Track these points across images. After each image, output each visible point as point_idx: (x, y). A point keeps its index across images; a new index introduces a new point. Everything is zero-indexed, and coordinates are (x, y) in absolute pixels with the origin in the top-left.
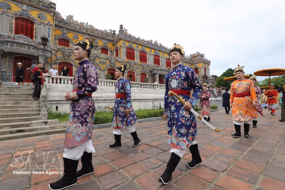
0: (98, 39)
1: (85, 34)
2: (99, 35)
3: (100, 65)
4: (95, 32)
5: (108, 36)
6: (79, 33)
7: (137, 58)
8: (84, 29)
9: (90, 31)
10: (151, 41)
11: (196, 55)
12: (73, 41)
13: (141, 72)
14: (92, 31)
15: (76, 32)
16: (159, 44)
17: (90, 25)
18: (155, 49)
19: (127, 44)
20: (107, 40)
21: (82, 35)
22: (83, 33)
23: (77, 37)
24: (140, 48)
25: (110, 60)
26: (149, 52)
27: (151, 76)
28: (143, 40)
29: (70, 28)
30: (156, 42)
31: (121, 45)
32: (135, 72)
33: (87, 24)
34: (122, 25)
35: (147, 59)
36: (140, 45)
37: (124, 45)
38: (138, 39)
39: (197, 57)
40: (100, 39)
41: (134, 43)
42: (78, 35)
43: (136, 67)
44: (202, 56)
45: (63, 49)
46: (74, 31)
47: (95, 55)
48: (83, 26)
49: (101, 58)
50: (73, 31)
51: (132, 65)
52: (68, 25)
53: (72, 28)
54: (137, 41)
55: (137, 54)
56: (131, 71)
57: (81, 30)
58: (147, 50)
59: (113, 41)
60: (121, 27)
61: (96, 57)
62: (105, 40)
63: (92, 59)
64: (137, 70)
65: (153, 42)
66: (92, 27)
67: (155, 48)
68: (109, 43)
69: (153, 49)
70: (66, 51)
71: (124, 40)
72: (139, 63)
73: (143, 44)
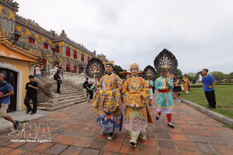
0: (42, 35)
1: (31, 30)
2: (43, 33)
3: (49, 58)
4: (40, 30)
5: (49, 35)
6: (27, 28)
7: (72, 55)
8: (31, 26)
9: (36, 28)
10: (80, 44)
11: (101, 56)
12: (22, 34)
13: (74, 66)
14: (38, 29)
15: (25, 26)
16: (84, 47)
17: (36, 23)
18: (82, 51)
19: (67, 45)
20: (49, 38)
21: (30, 30)
22: (30, 29)
23: (25, 31)
24: (74, 48)
25: (56, 55)
26: (79, 52)
27: (79, 69)
28: (76, 43)
29: (20, 22)
30: (82, 46)
31: (63, 45)
32: (70, 65)
33: (34, 22)
34: (64, 30)
35: (77, 56)
36: (74, 46)
37: (65, 45)
38: (73, 42)
39: (102, 58)
40: (44, 36)
41: (71, 45)
42: (26, 30)
43: (72, 62)
44: (105, 57)
45: (23, 43)
46: (23, 25)
47: (46, 51)
48: (30, 23)
49: (50, 54)
50: (21, 25)
51: (69, 60)
52: (18, 19)
53: (22, 22)
54: (72, 44)
55: (72, 53)
56: (68, 65)
57: (29, 26)
58: (78, 50)
59: (53, 39)
60: (63, 32)
61: (47, 52)
62: (47, 38)
63: (45, 53)
64: (72, 64)
65: (81, 45)
66: (38, 25)
67: (82, 49)
68: (49, 40)
69: (81, 50)
70: (26, 45)
71: (65, 42)
72: (73, 59)
73: (75, 46)
